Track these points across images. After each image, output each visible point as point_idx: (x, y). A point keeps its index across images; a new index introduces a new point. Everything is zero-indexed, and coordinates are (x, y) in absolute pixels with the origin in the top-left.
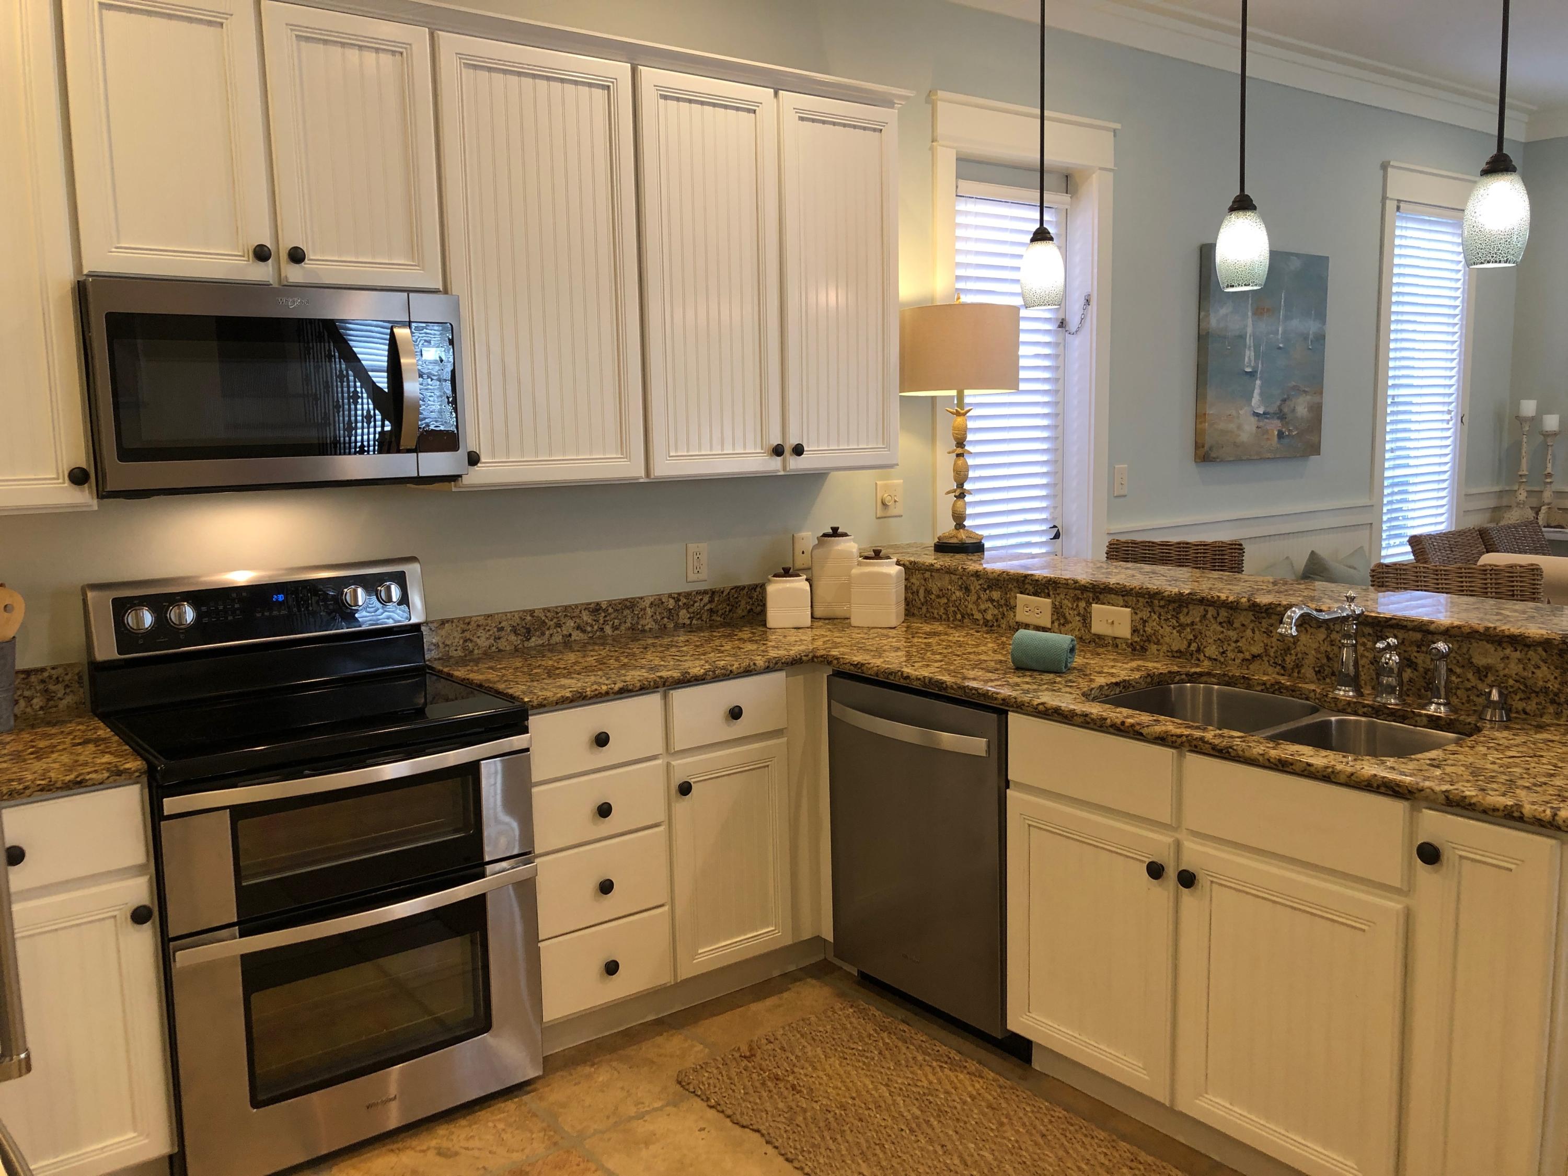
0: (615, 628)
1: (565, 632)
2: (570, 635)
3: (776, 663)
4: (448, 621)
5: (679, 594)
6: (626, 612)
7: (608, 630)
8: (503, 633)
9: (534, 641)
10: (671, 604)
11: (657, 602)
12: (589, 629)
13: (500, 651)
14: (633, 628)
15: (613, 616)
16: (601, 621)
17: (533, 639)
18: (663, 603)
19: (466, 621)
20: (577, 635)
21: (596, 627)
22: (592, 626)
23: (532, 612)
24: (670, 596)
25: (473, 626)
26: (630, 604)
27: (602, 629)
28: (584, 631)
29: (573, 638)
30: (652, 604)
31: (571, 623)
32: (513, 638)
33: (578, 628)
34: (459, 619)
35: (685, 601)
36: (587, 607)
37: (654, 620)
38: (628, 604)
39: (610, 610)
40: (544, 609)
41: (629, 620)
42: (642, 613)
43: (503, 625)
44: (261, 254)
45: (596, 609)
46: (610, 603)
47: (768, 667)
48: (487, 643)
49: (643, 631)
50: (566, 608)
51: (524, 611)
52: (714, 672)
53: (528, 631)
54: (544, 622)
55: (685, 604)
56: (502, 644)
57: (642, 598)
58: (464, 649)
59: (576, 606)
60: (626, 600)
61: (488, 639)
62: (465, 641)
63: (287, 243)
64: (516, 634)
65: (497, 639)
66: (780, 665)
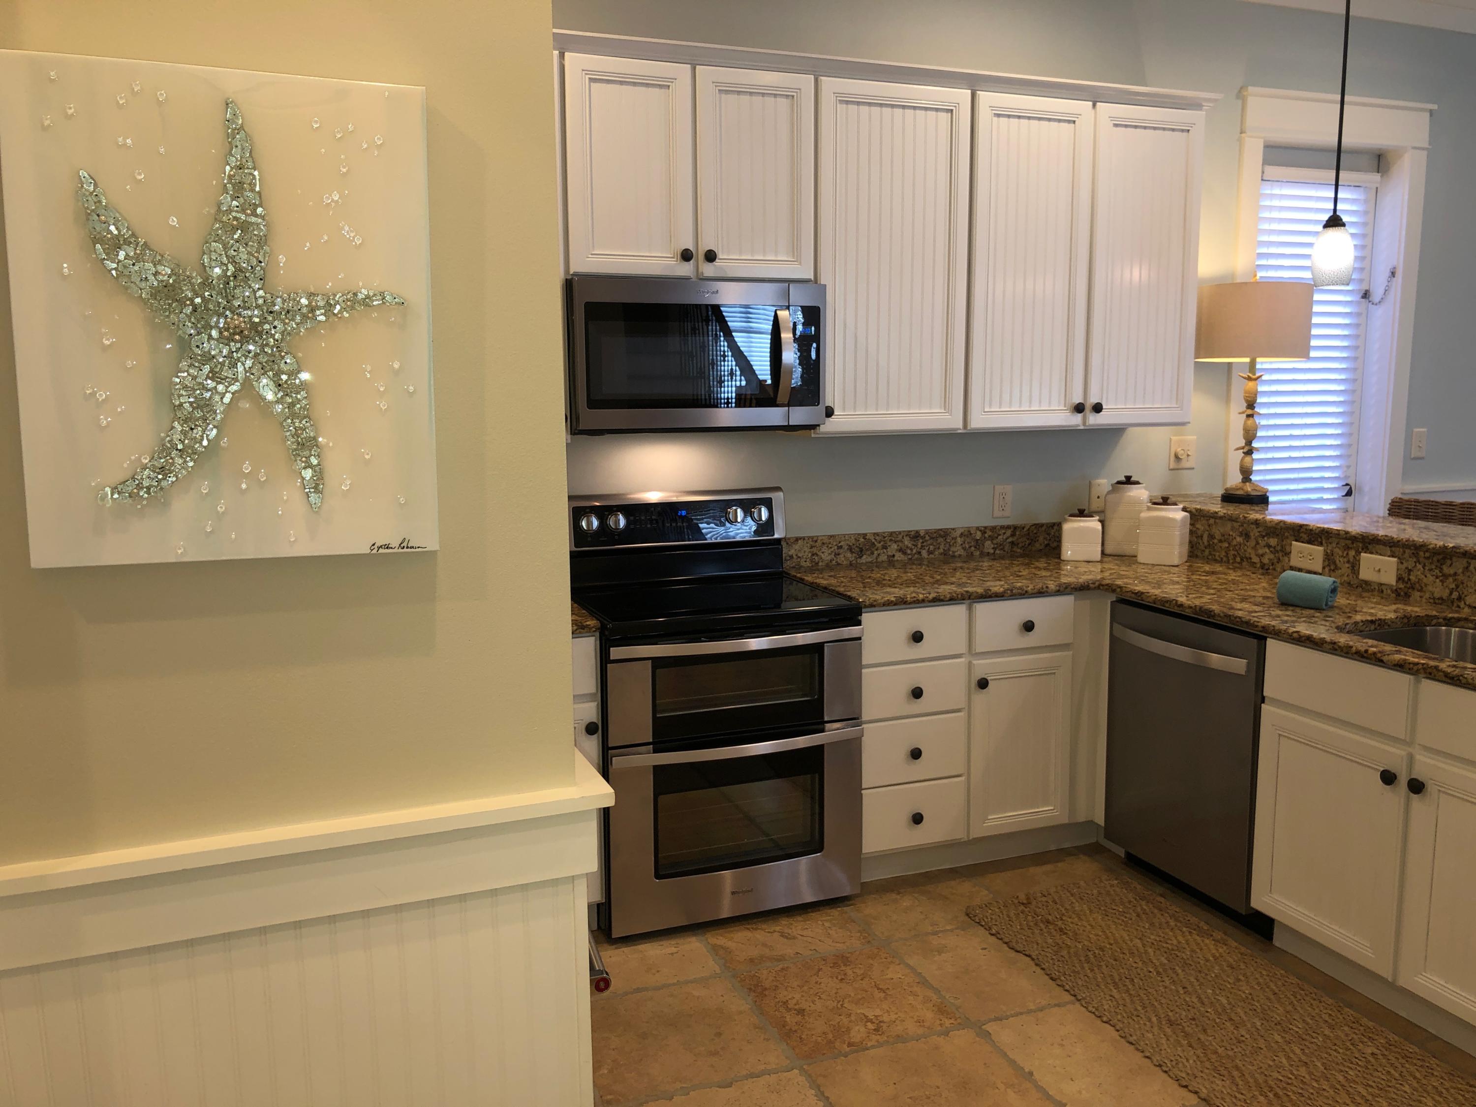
0: (930, 553)
1: (890, 553)
2: (894, 556)
3: (1066, 588)
4: (800, 538)
5: (986, 528)
6: (940, 540)
7: (924, 553)
8: (841, 551)
9: (865, 559)
10: (978, 535)
11: (966, 533)
12: (909, 552)
13: (838, 564)
14: (945, 554)
15: (929, 542)
16: (919, 546)
17: (864, 557)
18: (971, 534)
19: (814, 539)
20: (899, 556)
21: (914, 551)
22: (911, 550)
23: (864, 536)
24: (978, 528)
25: (819, 543)
26: (944, 534)
27: (919, 553)
28: (905, 553)
29: (896, 558)
30: (962, 534)
31: (895, 546)
32: (849, 555)
33: (900, 550)
34: (809, 538)
35: (990, 533)
36: (908, 534)
37: (963, 548)
38: (942, 533)
39: (927, 538)
40: (874, 534)
41: (942, 547)
42: (953, 541)
43: (842, 544)
44: (686, 256)
45: (915, 536)
46: (927, 532)
47: (1059, 591)
48: (829, 558)
49: (954, 556)
50: (891, 534)
51: (859, 534)
52: (1012, 591)
53: (861, 550)
54: (874, 543)
55: (989, 536)
56: (841, 559)
57: (953, 529)
58: (812, 561)
59: (900, 533)
60: (941, 530)
61: (830, 554)
62: (813, 555)
63: (704, 247)
64: (852, 552)
65: (837, 555)
66: (1069, 589)
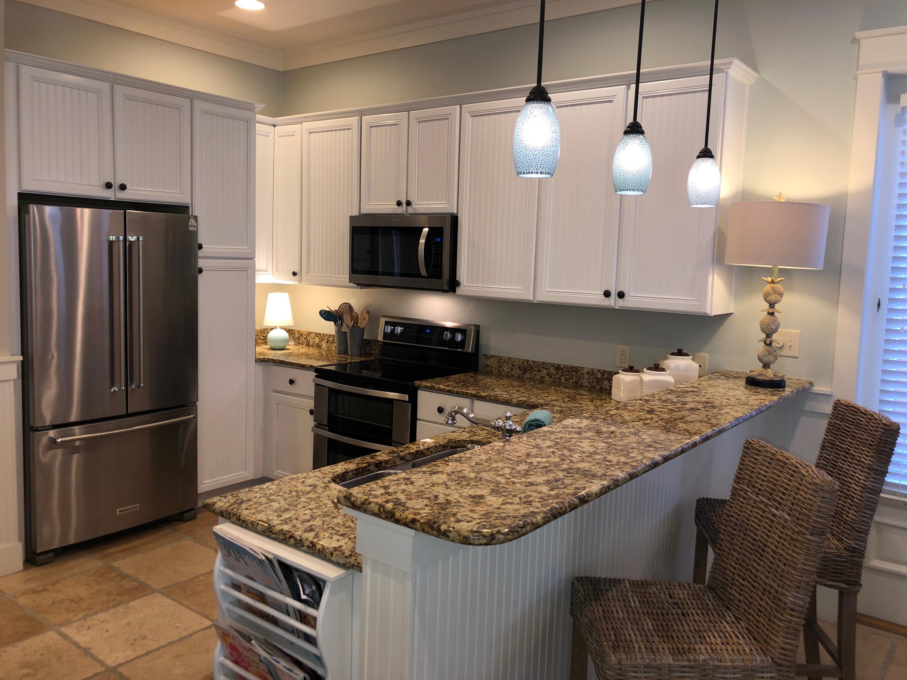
0: (567, 380)
1: (542, 375)
2: (544, 377)
4: (493, 356)
5: (604, 371)
6: (573, 373)
7: (563, 380)
8: (514, 368)
9: (527, 375)
10: (599, 375)
11: (591, 372)
12: (553, 377)
13: (512, 375)
14: (576, 383)
15: (566, 373)
16: (560, 375)
17: (527, 374)
18: (594, 374)
19: (500, 358)
20: (547, 378)
21: (557, 377)
22: (555, 375)
23: (527, 361)
24: (599, 371)
25: (502, 361)
26: (576, 370)
27: (560, 379)
28: (551, 377)
29: (545, 379)
30: (588, 372)
31: (545, 371)
32: (518, 371)
33: (548, 375)
34: (498, 356)
35: (607, 376)
36: (553, 365)
37: (588, 382)
38: (575, 369)
39: (565, 370)
40: (533, 361)
41: (574, 378)
42: (582, 376)
43: (515, 364)
45: (558, 368)
46: (565, 366)
48: (507, 370)
49: (582, 386)
50: (543, 363)
51: (524, 360)
53: (525, 370)
54: (532, 367)
55: (607, 378)
56: (514, 372)
57: (582, 368)
58: (498, 371)
59: (548, 364)
60: (574, 367)
61: (508, 368)
62: (499, 367)
64: (520, 370)
65: (512, 369)
